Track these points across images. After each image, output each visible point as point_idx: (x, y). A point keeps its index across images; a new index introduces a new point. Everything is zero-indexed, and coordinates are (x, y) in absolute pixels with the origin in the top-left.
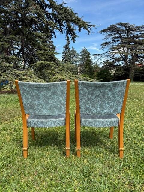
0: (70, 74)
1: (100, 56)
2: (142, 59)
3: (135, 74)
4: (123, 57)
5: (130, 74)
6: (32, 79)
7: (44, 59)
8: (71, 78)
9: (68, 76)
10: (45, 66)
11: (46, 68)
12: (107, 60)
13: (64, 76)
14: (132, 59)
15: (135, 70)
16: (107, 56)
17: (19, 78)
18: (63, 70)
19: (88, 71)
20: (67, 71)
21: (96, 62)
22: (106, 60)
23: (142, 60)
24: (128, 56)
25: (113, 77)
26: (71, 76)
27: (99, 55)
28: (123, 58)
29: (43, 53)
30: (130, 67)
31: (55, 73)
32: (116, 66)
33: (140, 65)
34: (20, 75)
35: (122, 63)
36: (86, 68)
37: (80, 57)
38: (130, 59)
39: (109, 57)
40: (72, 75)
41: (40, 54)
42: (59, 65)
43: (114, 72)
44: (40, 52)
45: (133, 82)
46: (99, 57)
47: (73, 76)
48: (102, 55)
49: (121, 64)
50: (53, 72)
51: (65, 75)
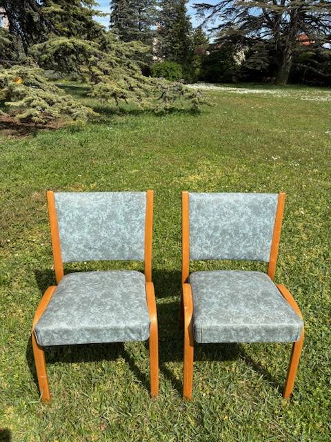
0: (136, 75)
1: (211, 10)
2: (314, 23)
3: (294, 64)
4: (270, 15)
5: (282, 64)
6: (41, 92)
7: (66, 29)
8: (140, 88)
9: (133, 82)
10: (73, 52)
11: (75, 58)
12: (229, 24)
13: (123, 81)
14: (292, 23)
15: (294, 56)
16: (229, 11)
17: (6, 89)
18: (120, 62)
19: (180, 52)
20: (131, 65)
21: (200, 27)
22: (227, 21)
23: (314, 27)
24: (283, 16)
25: (238, 73)
26: (141, 80)
27: (208, 7)
28: (268, 18)
29: (62, 10)
30: (284, 47)
31: (98, 72)
32: (250, 42)
33: (306, 41)
34: (6, 81)
35: (264, 33)
36: (173, 43)
37: (159, 9)
38: (285, 22)
39: (234, 14)
40: (142, 77)
41: (55, 13)
42: (107, 46)
43: (244, 56)
44: (56, 10)
45: (286, 88)
46: (208, 13)
47: (146, 79)
48: (217, 8)
49: (262, 35)
50: (94, 69)
51: (125, 79)
